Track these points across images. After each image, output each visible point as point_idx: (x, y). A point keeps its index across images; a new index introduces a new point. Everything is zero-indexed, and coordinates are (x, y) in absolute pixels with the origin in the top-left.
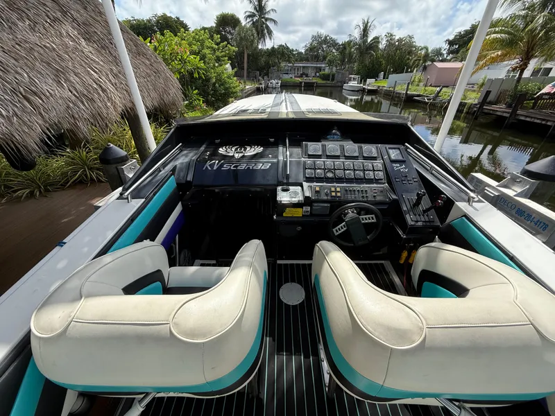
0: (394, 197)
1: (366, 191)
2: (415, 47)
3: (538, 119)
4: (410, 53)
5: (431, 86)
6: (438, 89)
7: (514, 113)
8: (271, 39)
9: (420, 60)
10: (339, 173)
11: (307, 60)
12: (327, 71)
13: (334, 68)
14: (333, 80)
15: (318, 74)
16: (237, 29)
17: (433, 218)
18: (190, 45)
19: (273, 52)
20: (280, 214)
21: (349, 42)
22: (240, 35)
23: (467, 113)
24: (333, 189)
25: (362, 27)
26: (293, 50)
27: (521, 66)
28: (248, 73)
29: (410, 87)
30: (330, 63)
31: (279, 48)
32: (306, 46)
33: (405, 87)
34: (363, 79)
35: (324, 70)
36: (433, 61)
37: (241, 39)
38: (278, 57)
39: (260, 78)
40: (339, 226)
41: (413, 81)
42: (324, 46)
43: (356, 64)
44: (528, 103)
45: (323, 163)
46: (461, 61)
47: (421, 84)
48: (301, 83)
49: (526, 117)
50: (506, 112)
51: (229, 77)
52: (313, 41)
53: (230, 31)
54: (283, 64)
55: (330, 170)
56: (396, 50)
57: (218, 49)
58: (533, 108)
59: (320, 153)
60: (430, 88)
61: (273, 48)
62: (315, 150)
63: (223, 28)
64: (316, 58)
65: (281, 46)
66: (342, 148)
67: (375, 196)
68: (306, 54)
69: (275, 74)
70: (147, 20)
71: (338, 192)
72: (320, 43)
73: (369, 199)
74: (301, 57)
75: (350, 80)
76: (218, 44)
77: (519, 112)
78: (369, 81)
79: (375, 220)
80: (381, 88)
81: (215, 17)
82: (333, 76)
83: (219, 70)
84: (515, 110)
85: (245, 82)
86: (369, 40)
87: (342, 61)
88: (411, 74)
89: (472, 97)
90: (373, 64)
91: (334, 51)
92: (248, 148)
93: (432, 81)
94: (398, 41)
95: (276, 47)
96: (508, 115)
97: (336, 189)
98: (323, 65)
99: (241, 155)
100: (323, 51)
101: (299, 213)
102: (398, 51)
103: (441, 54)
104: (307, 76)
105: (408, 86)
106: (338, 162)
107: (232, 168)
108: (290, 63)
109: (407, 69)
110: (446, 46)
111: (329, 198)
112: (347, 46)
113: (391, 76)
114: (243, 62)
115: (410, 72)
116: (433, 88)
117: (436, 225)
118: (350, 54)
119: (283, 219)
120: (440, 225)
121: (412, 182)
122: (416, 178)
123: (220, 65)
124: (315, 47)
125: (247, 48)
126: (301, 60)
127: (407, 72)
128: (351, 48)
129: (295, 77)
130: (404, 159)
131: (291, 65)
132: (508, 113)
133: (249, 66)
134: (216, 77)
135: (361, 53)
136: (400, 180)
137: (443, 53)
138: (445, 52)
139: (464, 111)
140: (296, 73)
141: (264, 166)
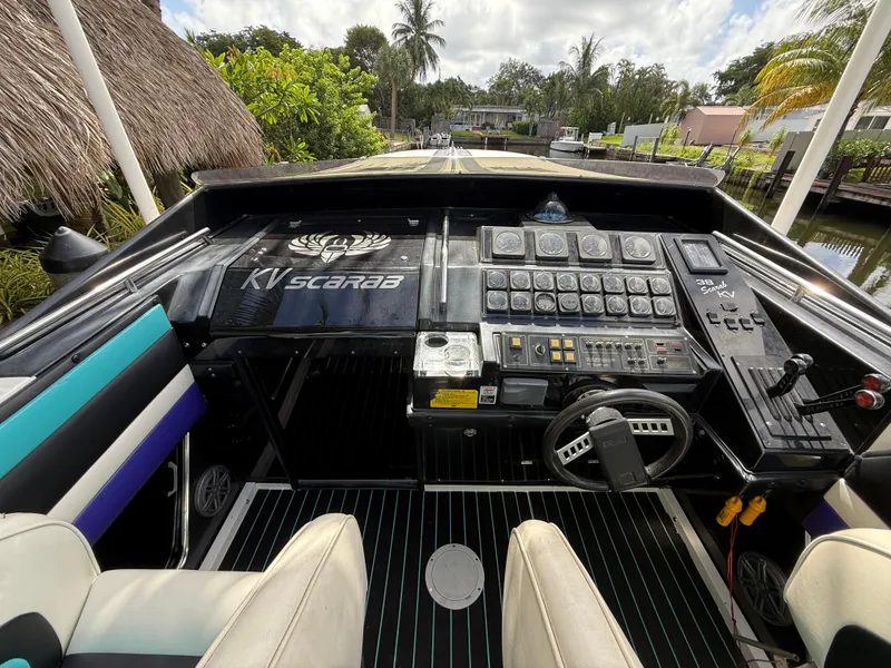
0: (713, 365)
1: (638, 348)
2: (666, 82)
3: (874, 197)
4: (658, 92)
5: (692, 144)
6: (706, 149)
7: (834, 188)
8: (434, 68)
9: (676, 103)
10: (569, 302)
11: (493, 102)
12: (525, 119)
13: (537, 115)
14: (534, 134)
15: (510, 125)
16: (380, 51)
17: (827, 429)
18: (298, 70)
19: (438, 89)
20: (423, 402)
21: (561, 75)
22: (384, 60)
23: (754, 188)
24: (555, 343)
25: (581, 51)
26: (470, 87)
28: (398, 120)
29: (659, 145)
30: (530, 107)
31: (447, 83)
32: (491, 81)
33: (653, 145)
34: (583, 133)
35: (520, 118)
36: (696, 104)
37: (387, 66)
38: (446, 97)
39: (418, 130)
40: (574, 443)
41: (665, 136)
42: (520, 81)
43: (571, 109)
44: (855, 173)
45: (528, 275)
46: (742, 105)
47: (678, 141)
48: (483, 138)
49: (855, 194)
50: (820, 187)
51: (364, 125)
52: (502, 73)
53: (369, 55)
54: (454, 109)
55: (545, 292)
56: (636, 86)
57: (347, 79)
58: (864, 180)
59: (520, 252)
60: (692, 147)
61: (439, 82)
62: (510, 245)
63: (358, 50)
64: (508, 100)
65: (451, 80)
66: (574, 241)
67: (660, 362)
68: (491, 94)
69: (442, 125)
70: (236, 36)
71: (569, 350)
72: (515, 76)
73: (647, 370)
74: (483, 99)
75: (562, 134)
76: (345, 71)
77: (841, 186)
78: (592, 136)
79: (670, 432)
80: (611, 147)
81: (346, 33)
82: (535, 127)
83: (347, 113)
84: (835, 183)
85: (392, 136)
86: (592, 72)
87: (551, 104)
88: (661, 125)
89: (763, 161)
90: (599, 108)
91: (536, 88)
92: (358, 239)
93: (695, 137)
94: (639, 72)
95: (443, 81)
96: (823, 191)
97: (562, 343)
98: (519, 111)
99: (337, 254)
100: (518, 88)
101: (469, 399)
102: (639, 90)
103: (707, 96)
104: (492, 127)
105: (657, 144)
106: (564, 274)
107: (310, 286)
108: (465, 106)
109: (654, 118)
110: (715, 83)
111: (547, 366)
112: (556, 80)
113: (628, 129)
114: (390, 104)
115: (658, 122)
116: (696, 148)
117: (835, 447)
118: (561, 93)
119: (433, 415)
120: (852, 452)
121: (752, 325)
122: (759, 316)
123: (350, 105)
124: (506, 83)
125: (395, 81)
126: (484, 103)
127: (653, 122)
128: (563, 84)
129: (474, 129)
130: (723, 268)
131: (467, 109)
132: (824, 188)
133: (399, 112)
134: (343, 124)
135: (580, 92)
136: (721, 319)
137: (711, 93)
138: (712, 92)
139: (750, 185)
140: (475, 122)
141: (386, 282)
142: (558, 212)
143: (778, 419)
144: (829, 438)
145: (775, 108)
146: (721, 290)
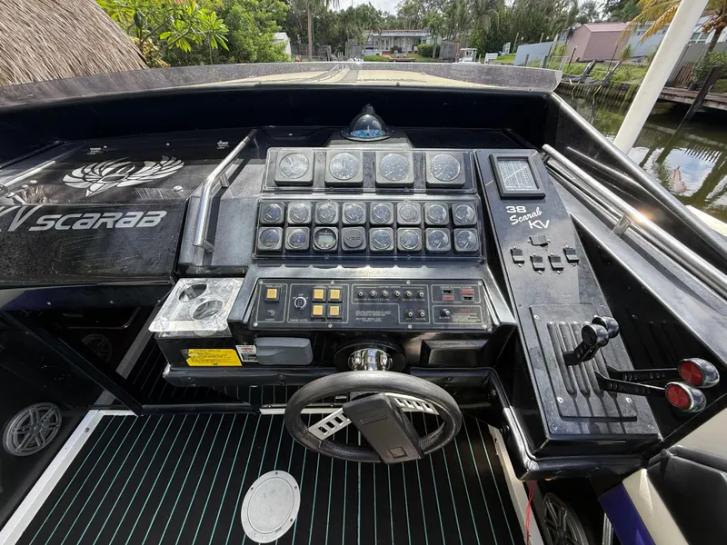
0: (506, 317)
4: (550, 11)
6: (589, 65)
7: (701, 98)
9: (565, 21)
10: (352, 238)
11: (401, 27)
12: (429, 42)
13: (440, 38)
14: (437, 56)
15: (416, 48)
17: (632, 406)
19: (350, 15)
20: (180, 361)
24: (319, 294)
26: (380, 13)
27: (718, 23)
28: (316, 48)
29: (548, 62)
30: (435, 29)
31: (358, 9)
32: (399, 6)
33: (541, 62)
34: (480, 55)
35: (425, 41)
36: (583, 21)
38: (357, 23)
39: (333, 56)
41: (553, 54)
42: (425, 5)
43: (471, 31)
46: (625, 21)
49: (720, 103)
50: (689, 97)
54: (365, 34)
55: (326, 226)
56: (530, 7)
57: (261, 8)
60: (577, 64)
61: (351, 8)
64: (414, 24)
65: (364, 5)
66: (370, 162)
68: (399, 18)
69: (354, 49)
71: (334, 302)
73: (427, 324)
74: (394, 24)
75: (462, 56)
77: (707, 97)
78: (489, 56)
82: (438, 50)
84: (703, 94)
87: (452, 27)
88: (551, 43)
89: (639, 76)
90: (495, 29)
91: (439, 11)
93: (580, 54)
95: (354, 7)
96: (691, 102)
97: (327, 292)
98: (423, 34)
100: (424, 12)
101: (229, 358)
103: (596, 14)
104: (400, 51)
105: (545, 61)
106: (353, 204)
107: (59, 227)
108: (375, 32)
109: (545, 37)
111: (305, 323)
113: (520, 48)
114: (307, 32)
115: (549, 41)
116: (580, 64)
117: (640, 431)
118: (462, 15)
119: (191, 375)
120: (660, 437)
121: (563, 263)
122: (573, 252)
123: (264, 32)
124: (412, 7)
125: (310, 8)
126: (393, 27)
127: (544, 41)
128: (464, 6)
129: (384, 53)
130: (541, 191)
131: (377, 35)
132: (692, 98)
133: (316, 39)
134: (259, 51)
135: (478, 13)
136: (525, 258)
137: (598, 11)
138: (600, 10)
139: (626, 98)
140: (385, 47)
141: (146, 219)
142: (373, 127)
143: (573, 394)
144: (634, 419)
145: (653, 23)
146: (533, 220)
